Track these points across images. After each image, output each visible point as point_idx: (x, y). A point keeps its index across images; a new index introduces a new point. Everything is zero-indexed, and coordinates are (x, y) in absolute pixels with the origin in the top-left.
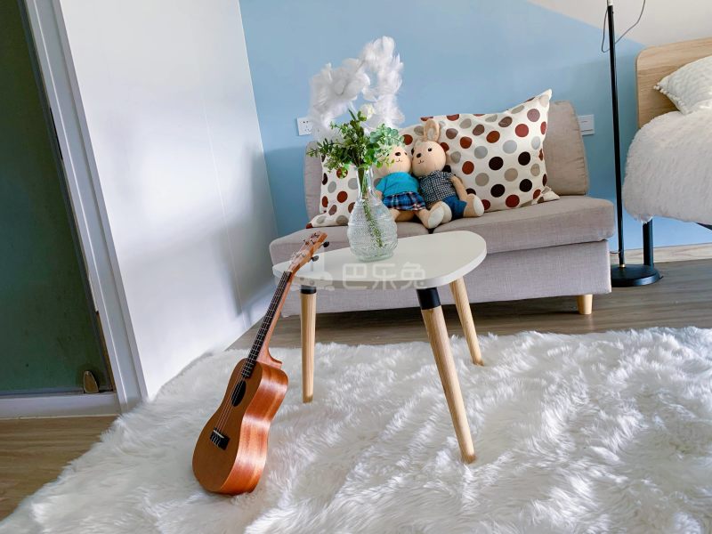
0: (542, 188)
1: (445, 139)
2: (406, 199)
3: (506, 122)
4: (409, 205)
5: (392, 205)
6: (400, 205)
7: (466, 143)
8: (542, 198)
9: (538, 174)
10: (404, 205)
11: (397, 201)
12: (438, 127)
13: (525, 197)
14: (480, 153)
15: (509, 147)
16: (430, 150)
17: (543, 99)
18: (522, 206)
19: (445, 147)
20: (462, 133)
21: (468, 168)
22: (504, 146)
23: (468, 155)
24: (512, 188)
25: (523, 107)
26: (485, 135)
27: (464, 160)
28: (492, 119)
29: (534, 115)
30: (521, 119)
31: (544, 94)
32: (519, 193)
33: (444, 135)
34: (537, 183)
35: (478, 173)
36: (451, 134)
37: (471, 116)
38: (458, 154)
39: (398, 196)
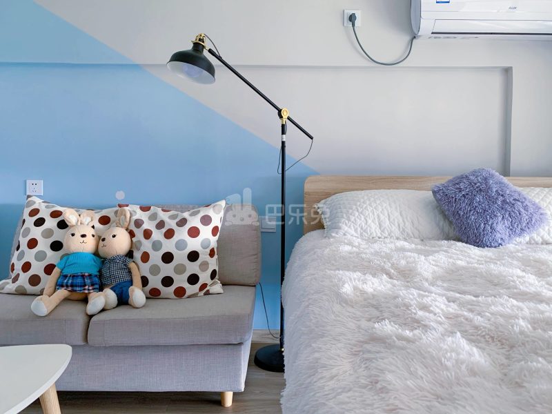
0: (209, 281)
1: (133, 227)
2: (79, 281)
3: (182, 222)
4: (81, 286)
5: (64, 284)
6: (72, 286)
7: (147, 234)
8: (208, 291)
9: (207, 269)
10: (76, 286)
11: (70, 281)
12: (128, 215)
13: (191, 289)
14: (157, 246)
15: (181, 245)
16: (114, 236)
17: (216, 208)
18: (189, 297)
19: (132, 234)
20: (147, 225)
21: (145, 257)
22: (177, 243)
23: (146, 246)
24: (181, 281)
25: (199, 212)
26: (164, 230)
27: (143, 249)
28: (173, 217)
29: (206, 220)
30: (195, 222)
31: (218, 203)
32: (186, 285)
33: (132, 223)
34: (204, 277)
35: (152, 264)
36: (138, 223)
37: (159, 210)
38: (139, 242)
39: (74, 276)
